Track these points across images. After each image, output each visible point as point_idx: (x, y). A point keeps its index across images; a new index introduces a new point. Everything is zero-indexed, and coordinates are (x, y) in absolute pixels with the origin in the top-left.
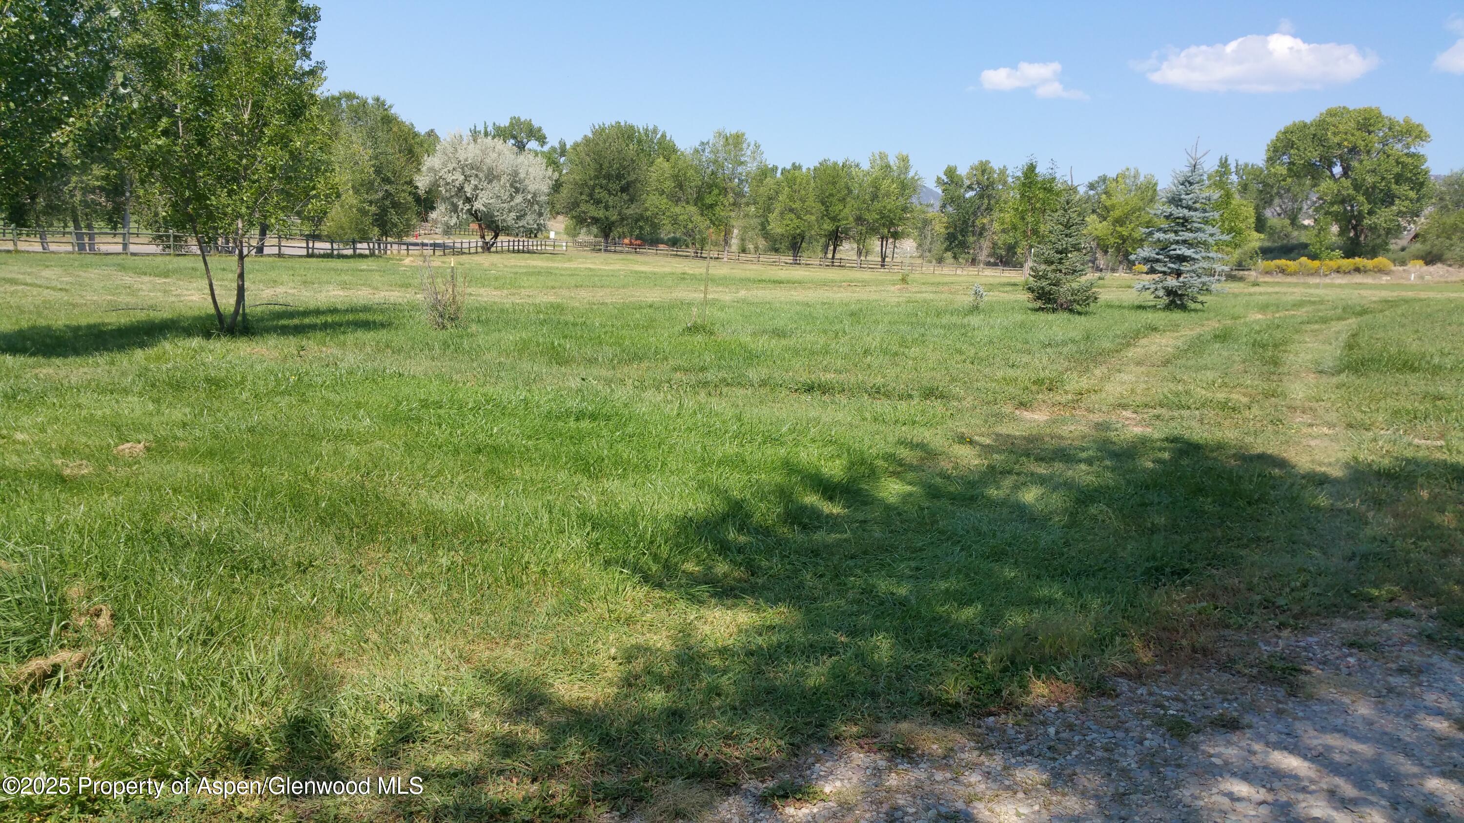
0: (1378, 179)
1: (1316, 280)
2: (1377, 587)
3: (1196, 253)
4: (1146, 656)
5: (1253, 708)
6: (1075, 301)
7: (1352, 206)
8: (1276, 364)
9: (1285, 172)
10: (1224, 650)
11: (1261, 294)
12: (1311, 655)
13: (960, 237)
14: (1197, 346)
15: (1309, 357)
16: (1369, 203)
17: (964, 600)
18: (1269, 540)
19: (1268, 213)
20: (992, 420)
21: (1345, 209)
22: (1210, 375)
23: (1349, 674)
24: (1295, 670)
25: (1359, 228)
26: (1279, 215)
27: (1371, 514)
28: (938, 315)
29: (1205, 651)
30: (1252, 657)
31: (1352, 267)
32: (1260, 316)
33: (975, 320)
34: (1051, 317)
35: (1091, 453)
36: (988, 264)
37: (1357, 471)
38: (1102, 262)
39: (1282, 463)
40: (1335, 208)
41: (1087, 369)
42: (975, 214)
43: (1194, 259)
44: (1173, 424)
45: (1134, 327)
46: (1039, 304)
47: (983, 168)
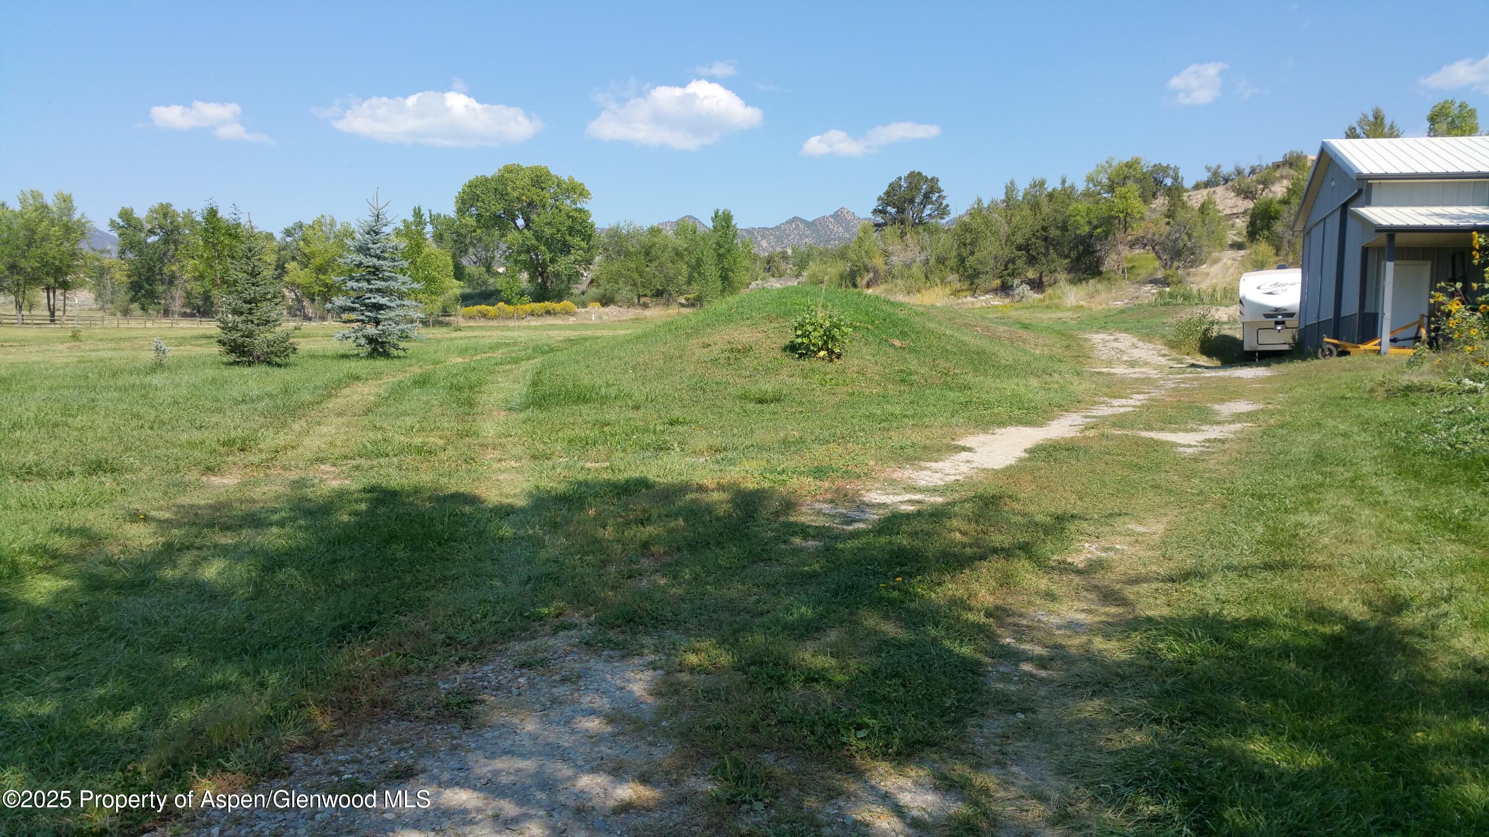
0: (555, 231)
1: (511, 323)
2: (547, 606)
3: (391, 301)
4: (324, 723)
5: (430, 751)
6: (272, 353)
7: (537, 255)
8: (471, 405)
9: (474, 224)
10: (404, 698)
11: (461, 338)
12: (486, 684)
13: (147, 286)
14: (397, 393)
15: (501, 396)
16: (551, 251)
17: (120, 704)
18: (455, 578)
19: (464, 261)
20: (173, 490)
21: (531, 258)
22: (409, 421)
23: (519, 695)
24: (470, 702)
25: (545, 275)
26: (475, 263)
27: (547, 538)
28: (114, 375)
29: (385, 704)
30: (430, 698)
31: (543, 311)
32: (460, 360)
33: (158, 379)
34: (246, 371)
35: (283, 514)
36: (184, 315)
37: (539, 499)
38: (310, 311)
39: (472, 500)
40: (523, 257)
41: (284, 425)
42: (161, 260)
43: (389, 307)
44: (372, 473)
45: (336, 378)
46: (233, 357)
47: (165, 211)
